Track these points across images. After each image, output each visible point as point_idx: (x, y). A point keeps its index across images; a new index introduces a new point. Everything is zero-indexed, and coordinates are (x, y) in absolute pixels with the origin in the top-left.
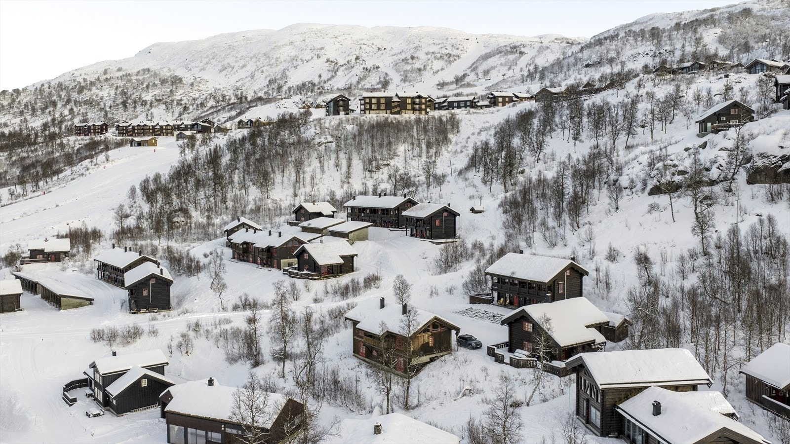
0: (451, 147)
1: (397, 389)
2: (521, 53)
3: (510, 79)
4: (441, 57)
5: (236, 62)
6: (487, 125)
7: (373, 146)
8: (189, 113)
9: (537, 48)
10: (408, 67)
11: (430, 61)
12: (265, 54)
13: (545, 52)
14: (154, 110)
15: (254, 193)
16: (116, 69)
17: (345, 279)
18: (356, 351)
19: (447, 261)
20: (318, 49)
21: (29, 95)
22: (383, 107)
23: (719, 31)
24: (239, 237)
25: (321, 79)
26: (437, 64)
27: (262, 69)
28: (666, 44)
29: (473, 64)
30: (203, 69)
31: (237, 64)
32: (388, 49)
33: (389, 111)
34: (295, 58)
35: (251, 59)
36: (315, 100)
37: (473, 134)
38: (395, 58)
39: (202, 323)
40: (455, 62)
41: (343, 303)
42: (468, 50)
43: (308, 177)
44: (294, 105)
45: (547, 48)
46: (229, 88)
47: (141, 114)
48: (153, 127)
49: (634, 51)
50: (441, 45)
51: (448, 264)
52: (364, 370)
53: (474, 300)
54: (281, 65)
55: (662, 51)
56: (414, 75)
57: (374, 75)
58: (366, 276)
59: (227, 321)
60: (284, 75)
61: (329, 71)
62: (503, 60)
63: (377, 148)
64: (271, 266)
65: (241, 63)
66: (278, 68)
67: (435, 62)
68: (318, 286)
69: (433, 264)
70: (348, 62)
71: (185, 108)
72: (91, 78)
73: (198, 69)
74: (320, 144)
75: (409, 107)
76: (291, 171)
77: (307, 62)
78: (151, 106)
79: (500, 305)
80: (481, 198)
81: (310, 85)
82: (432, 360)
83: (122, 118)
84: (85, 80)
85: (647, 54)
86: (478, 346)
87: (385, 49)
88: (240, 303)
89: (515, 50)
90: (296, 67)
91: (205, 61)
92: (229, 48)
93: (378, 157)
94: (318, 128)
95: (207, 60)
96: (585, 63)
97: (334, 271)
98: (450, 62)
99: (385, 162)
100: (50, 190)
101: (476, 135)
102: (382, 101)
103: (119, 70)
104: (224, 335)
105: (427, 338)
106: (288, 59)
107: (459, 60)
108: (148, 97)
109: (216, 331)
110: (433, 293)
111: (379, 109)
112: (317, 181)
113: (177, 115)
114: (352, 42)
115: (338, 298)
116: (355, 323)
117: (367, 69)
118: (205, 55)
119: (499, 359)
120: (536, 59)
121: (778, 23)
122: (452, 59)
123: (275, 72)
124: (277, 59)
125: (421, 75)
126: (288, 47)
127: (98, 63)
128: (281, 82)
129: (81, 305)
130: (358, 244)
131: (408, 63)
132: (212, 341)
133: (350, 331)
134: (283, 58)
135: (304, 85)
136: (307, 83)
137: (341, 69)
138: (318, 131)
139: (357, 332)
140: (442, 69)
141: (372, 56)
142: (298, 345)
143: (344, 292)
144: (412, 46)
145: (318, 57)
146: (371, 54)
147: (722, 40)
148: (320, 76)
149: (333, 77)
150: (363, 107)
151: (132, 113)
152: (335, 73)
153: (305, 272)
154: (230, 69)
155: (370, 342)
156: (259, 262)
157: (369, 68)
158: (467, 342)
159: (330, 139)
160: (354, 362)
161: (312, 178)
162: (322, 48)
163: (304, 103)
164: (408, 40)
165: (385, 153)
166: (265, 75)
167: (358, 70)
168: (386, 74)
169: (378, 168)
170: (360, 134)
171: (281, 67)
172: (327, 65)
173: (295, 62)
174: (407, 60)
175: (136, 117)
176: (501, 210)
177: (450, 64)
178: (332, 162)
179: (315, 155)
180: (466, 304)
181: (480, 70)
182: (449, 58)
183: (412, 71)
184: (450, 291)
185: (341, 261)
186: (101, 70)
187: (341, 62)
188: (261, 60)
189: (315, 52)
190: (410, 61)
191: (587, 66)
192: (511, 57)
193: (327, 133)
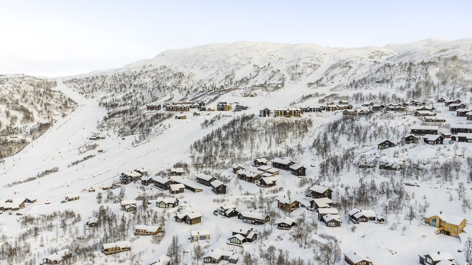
0: (309, 134)
1: (288, 214)
2: (350, 67)
3: (342, 85)
4: (311, 66)
5: (209, 64)
6: (323, 123)
7: (279, 133)
8: (190, 95)
9: (358, 65)
10: (294, 72)
11: (305, 68)
12: (223, 61)
13: (362, 67)
14: (173, 92)
15: (236, 151)
16: (149, 65)
17: (273, 188)
18: (278, 207)
19: (301, 184)
20: (249, 58)
21: (110, 79)
22: (283, 114)
23: (437, 69)
24: (240, 172)
25: (251, 76)
26: (309, 70)
27: (222, 69)
28: (413, 75)
29: (326, 71)
30: (192, 67)
31: (209, 66)
32: (284, 58)
33: (285, 116)
34: (237, 64)
35: (216, 63)
36: (250, 92)
37: (317, 128)
38: (288, 65)
39: (239, 198)
40: (318, 69)
41: (274, 195)
42: (325, 62)
43: (256, 145)
44: (240, 94)
45: (363, 65)
46: (206, 79)
47: (167, 94)
48: (181, 107)
49: (399, 77)
50: (311, 58)
51: (302, 184)
52: (281, 211)
53: (307, 196)
54: (231, 67)
55: (411, 78)
56: (297, 76)
57: (277, 75)
58: (279, 187)
59: (246, 198)
60: (233, 74)
61: (255, 71)
62: (341, 71)
63: (281, 134)
64: (251, 182)
65: (211, 65)
66: (230, 69)
67: (308, 69)
68: (267, 189)
69: (298, 184)
70: (264, 67)
71: (188, 92)
72: (138, 71)
73: (190, 67)
74: (259, 131)
75: (293, 114)
76: (249, 141)
77: (244, 66)
78: (172, 90)
79: (312, 197)
80: (315, 160)
81: (246, 79)
82: (295, 209)
83: (159, 96)
84: (135, 72)
85: (404, 79)
86: (305, 207)
87: (283, 59)
88: (246, 193)
89: (347, 65)
90: (238, 69)
91: (193, 63)
92: (205, 56)
93: (281, 137)
94: (258, 124)
95: (194, 62)
96: (377, 81)
97: (270, 185)
98: (315, 69)
99: (284, 140)
100: (150, 140)
101: (318, 128)
102: (283, 112)
103: (151, 66)
104: (245, 202)
105: (294, 205)
106: (234, 63)
107: (321, 67)
108: (169, 84)
109: (243, 201)
110: (297, 193)
111: (281, 115)
112: (259, 147)
113: (185, 95)
114: (266, 54)
115: (272, 193)
116: (278, 201)
117: (274, 72)
118: (193, 60)
119: (308, 210)
120: (357, 71)
121: (467, 66)
122: (316, 67)
123: (228, 71)
124: (229, 64)
125: (300, 77)
126: (234, 57)
127: (139, 61)
128: (232, 77)
129: (200, 191)
130: (276, 176)
131: (294, 69)
132: (243, 203)
133: (277, 202)
134: (232, 63)
135: (243, 80)
136: (244, 78)
137: (261, 70)
138: (258, 125)
139: (279, 203)
140: (311, 73)
141: (276, 63)
142: (265, 205)
143: (274, 192)
144: (296, 58)
145: (250, 63)
146: (276, 61)
147: (438, 75)
148: (251, 75)
149: (257, 75)
150: (275, 114)
151: (163, 93)
152: (258, 73)
153: (263, 185)
154: (206, 68)
155: (282, 205)
156: (247, 180)
157: (275, 71)
158: (302, 206)
159: (263, 129)
160: (278, 209)
161: (258, 146)
162: (251, 58)
163: (245, 94)
164: (294, 53)
165: (284, 136)
166: (223, 72)
167: (269, 72)
168: (283, 75)
169: (281, 142)
170: (274, 127)
171: (231, 68)
172: (254, 68)
173: (238, 66)
174: (294, 67)
175: (166, 96)
176: (320, 167)
177: (315, 70)
178: (264, 138)
179: (257, 135)
180: (305, 197)
181: (330, 75)
182: (315, 67)
183: (296, 74)
184: (301, 193)
185: (273, 183)
186: (142, 66)
187: (261, 66)
188: (221, 64)
189: (248, 60)
190: (295, 68)
191: (377, 82)
192: (345, 69)
193: (261, 126)
